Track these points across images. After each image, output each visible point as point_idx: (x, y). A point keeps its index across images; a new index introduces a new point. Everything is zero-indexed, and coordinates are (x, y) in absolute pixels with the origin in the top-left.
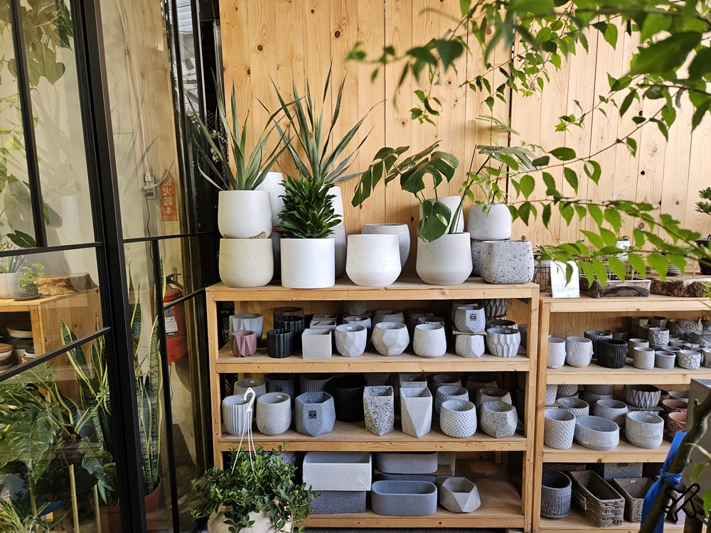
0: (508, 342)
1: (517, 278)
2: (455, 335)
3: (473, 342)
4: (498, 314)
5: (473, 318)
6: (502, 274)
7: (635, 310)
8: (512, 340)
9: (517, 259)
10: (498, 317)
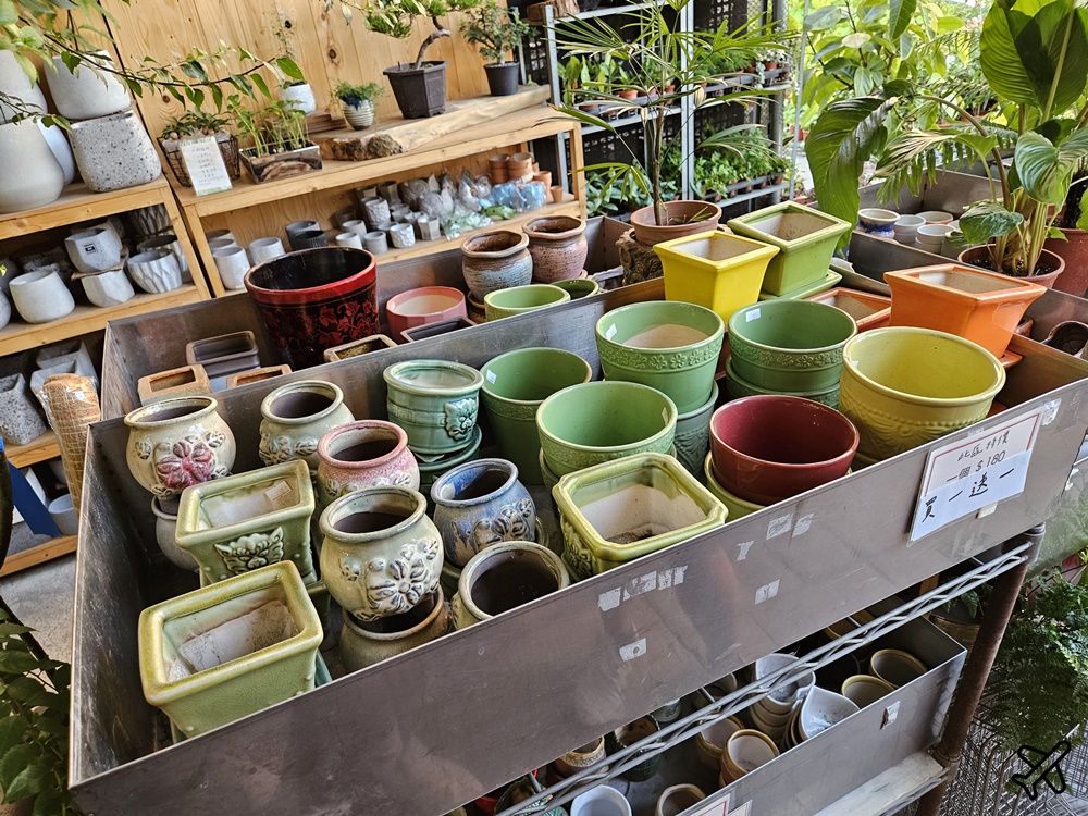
0: (156, 271)
1: (130, 178)
2: (79, 280)
3: (104, 284)
4: (160, 228)
5: (91, 249)
6: (104, 177)
7: (310, 190)
8: (160, 267)
9: (118, 150)
10: (161, 231)
